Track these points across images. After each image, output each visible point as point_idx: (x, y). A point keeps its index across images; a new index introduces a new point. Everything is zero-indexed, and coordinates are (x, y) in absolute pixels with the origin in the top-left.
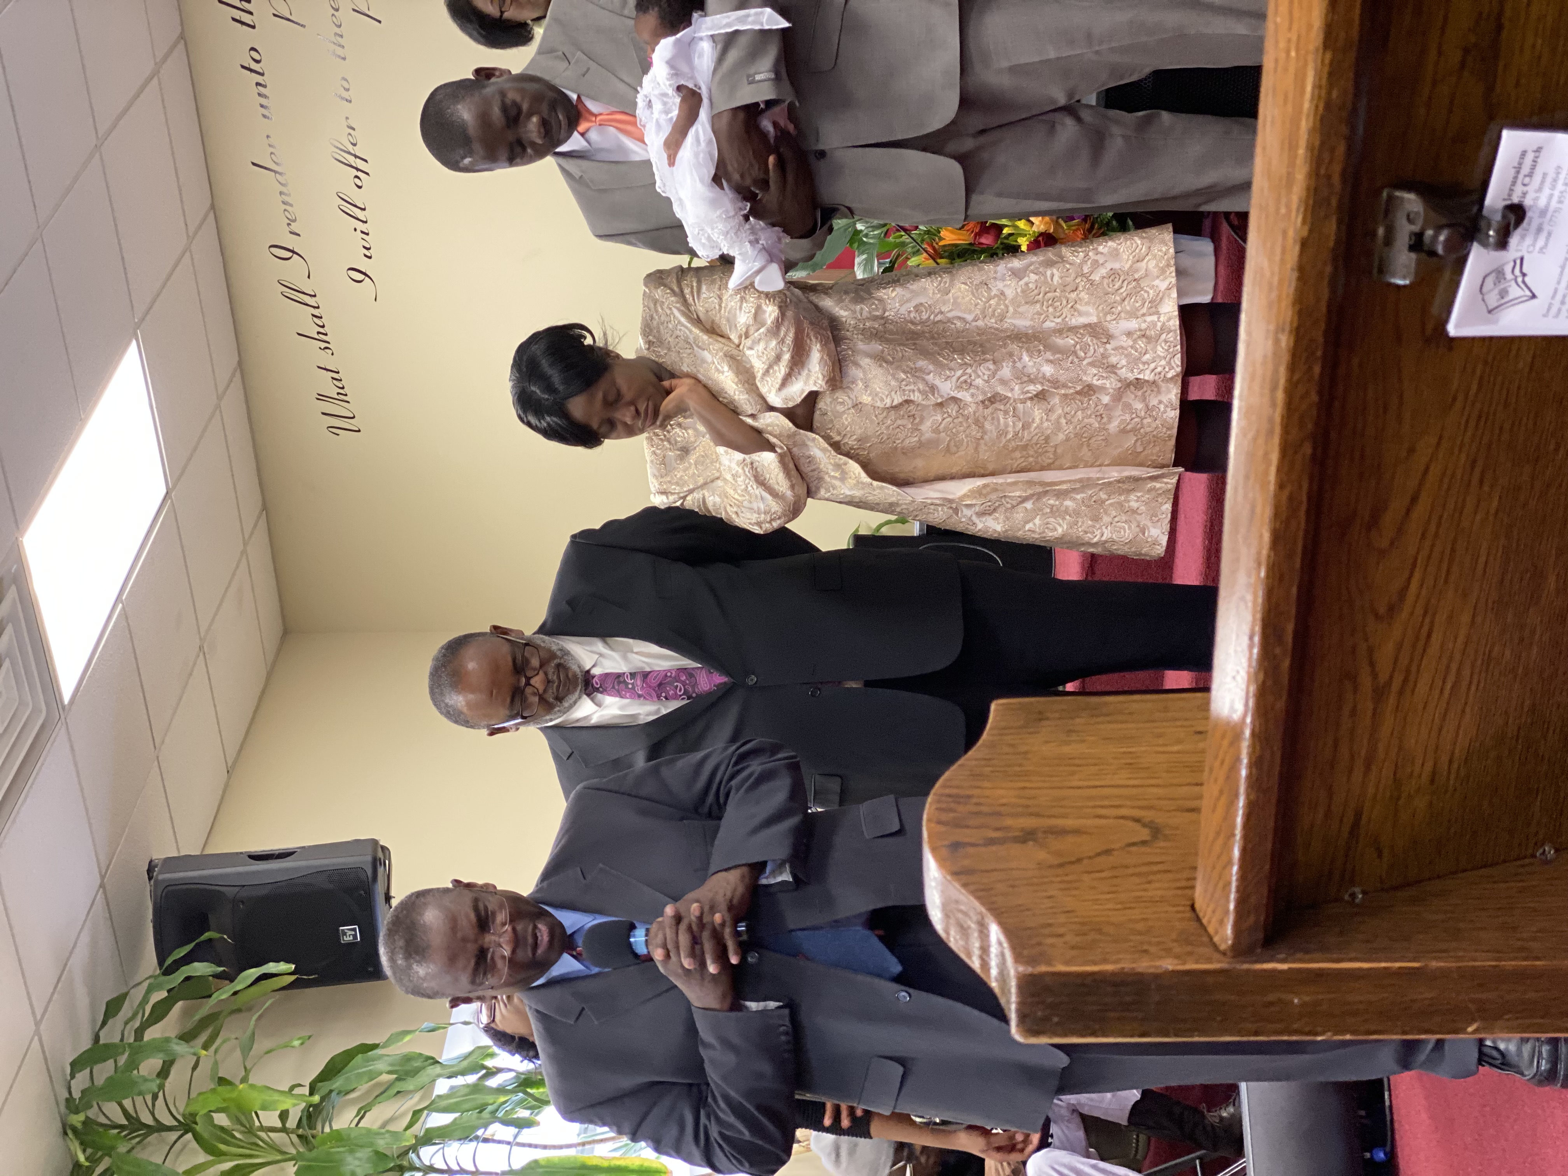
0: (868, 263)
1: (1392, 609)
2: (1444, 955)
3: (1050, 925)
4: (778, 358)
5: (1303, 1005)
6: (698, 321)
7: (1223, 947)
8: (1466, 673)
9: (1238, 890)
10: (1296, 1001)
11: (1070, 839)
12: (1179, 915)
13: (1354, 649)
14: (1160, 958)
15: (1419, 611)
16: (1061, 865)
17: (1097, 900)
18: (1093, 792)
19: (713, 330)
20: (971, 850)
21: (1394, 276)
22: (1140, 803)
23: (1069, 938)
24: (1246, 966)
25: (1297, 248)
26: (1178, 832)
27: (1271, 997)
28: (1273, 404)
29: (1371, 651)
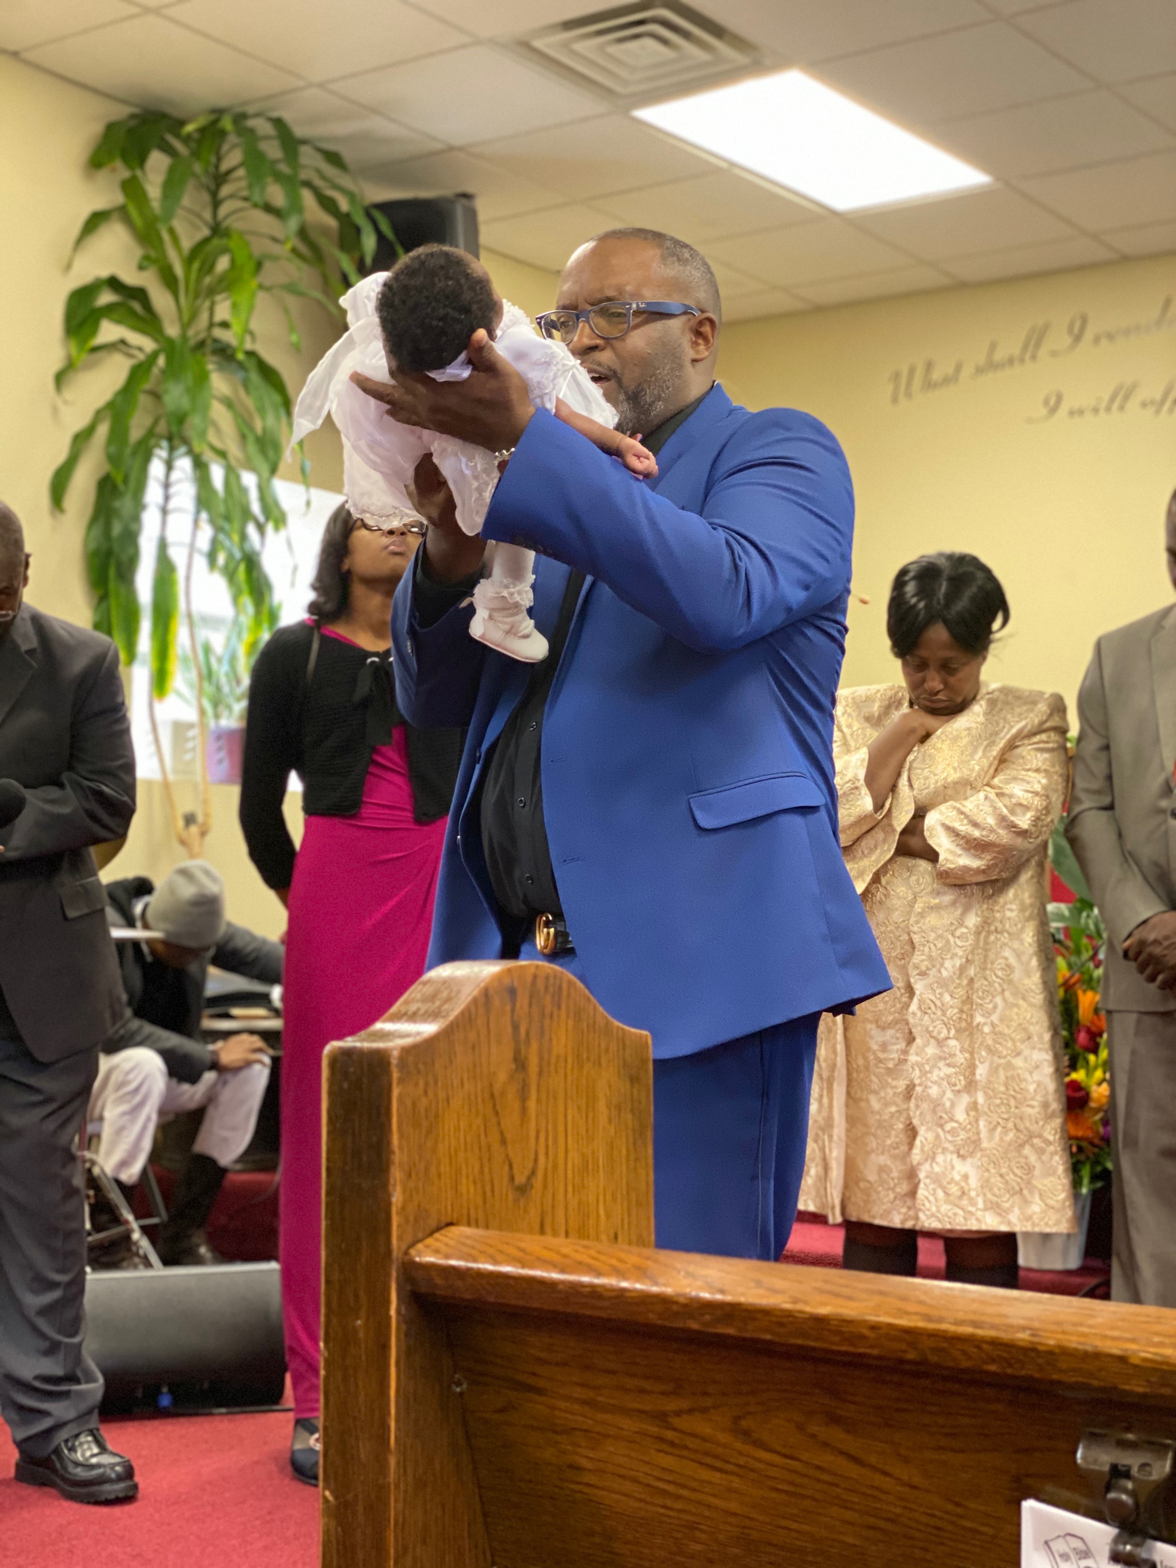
0: (1060, 917)
1: (746, 1433)
2: (402, 1471)
3: (436, 1083)
4: (975, 825)
5: (355, 1330)
6: (1011, 746)
7: (413, 1252)
8: (679, 1505)
9: (469, 1270)
10: (359, 1322)
11: (517, 1105)
12: (443, 1210)
13: (705, 1394)
14: (404, 1191)
15: (742, 1461)
16: (492, 1096)
17: (459, 1129)
18: (561, 1128)
19: (1002, 761)
20: (508, 1008)
21: (1085, 1448)
22: (550, 1174)
23: (424, 1102)
24: (394, 1274)
25: (1116, 1351)
26: (522, 1212)
27: (363, 1299)
28: (957, 1323)
29: (704, 1410)
